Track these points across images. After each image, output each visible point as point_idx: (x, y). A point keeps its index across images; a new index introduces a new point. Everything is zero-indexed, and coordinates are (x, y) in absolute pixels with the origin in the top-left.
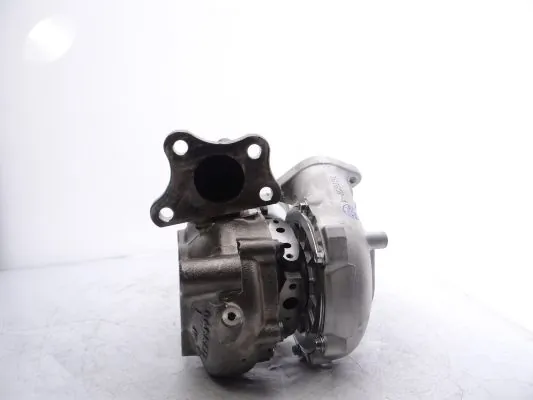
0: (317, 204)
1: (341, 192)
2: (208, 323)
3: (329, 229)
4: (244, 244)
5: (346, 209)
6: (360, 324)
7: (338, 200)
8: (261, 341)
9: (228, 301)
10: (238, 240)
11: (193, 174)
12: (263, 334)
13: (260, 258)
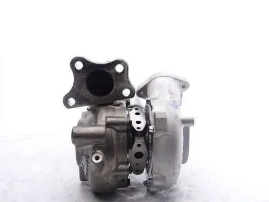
0: (155, 99)
1: (171, 93)
2: (87, 162)
3: (158, 113)
4: (109, 120)
5: (171, 103)
6: (174, 169)
7: (168, 97)
8: (115, 174)
9: (97, 150)
10: (106, 117)
11: (85, 80)
12: (117, 170)
13: (118, 128)
